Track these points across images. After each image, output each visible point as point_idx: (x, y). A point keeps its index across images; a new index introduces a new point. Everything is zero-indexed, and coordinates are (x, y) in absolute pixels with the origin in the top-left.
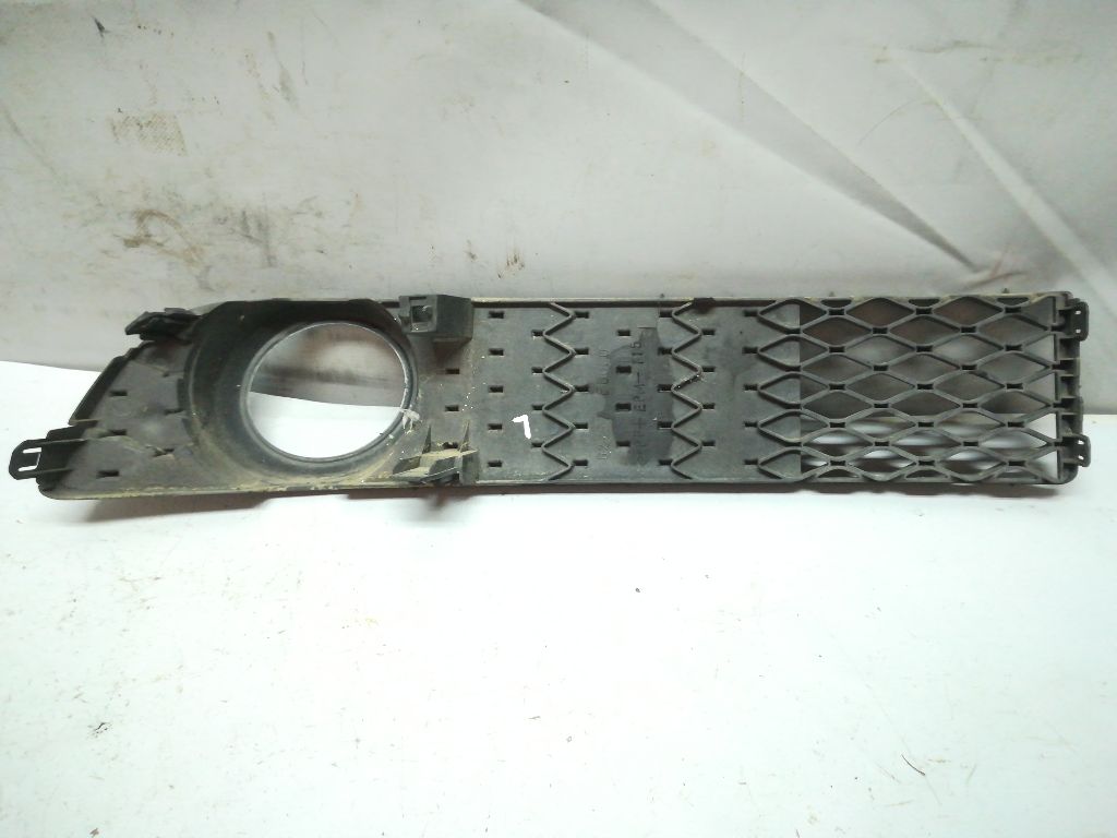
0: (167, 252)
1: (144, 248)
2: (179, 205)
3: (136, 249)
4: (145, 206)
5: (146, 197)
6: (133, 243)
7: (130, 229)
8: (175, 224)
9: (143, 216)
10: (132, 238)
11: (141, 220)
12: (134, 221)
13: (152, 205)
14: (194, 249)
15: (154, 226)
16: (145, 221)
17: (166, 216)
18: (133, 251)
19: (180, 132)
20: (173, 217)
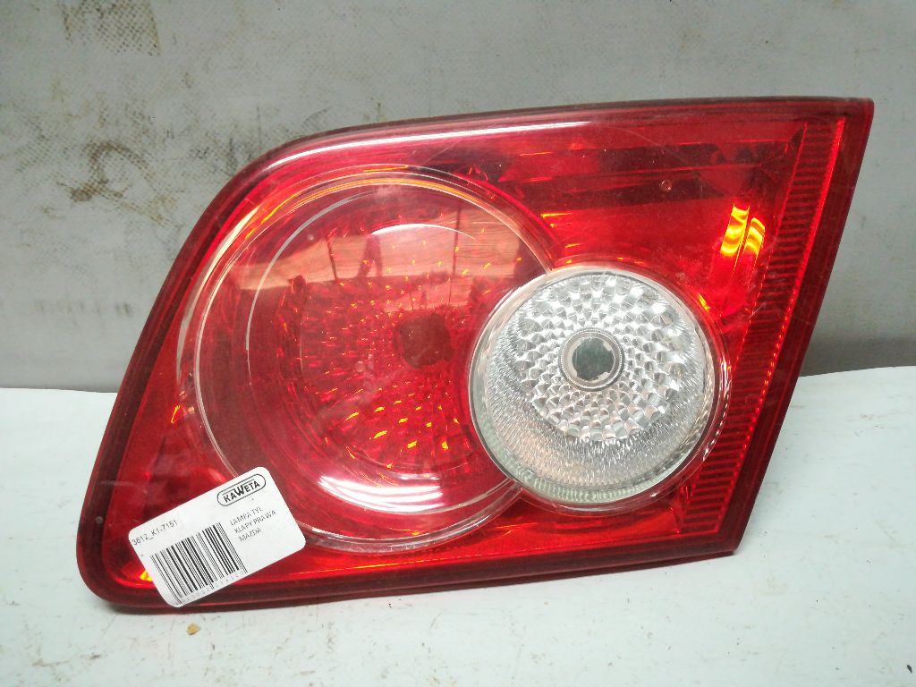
0: (126, 205)
1: (97, 199)
2: (146, 132)
3: (87, 204)
4: (101, 136)
5: (103, 121)
6: (83, 194)
7: (79, 173)
8: (140, 161)
9: (98, 151)
10: (82, 188)
11: (94, 157)
12: (86, 161)
13: (111, 134)
14: (163, 199)
15: (112, 166)
16: (100, 160)
17: (128, 150)
18: (82, 206)
19: (152, 19)
20: (137, 152)
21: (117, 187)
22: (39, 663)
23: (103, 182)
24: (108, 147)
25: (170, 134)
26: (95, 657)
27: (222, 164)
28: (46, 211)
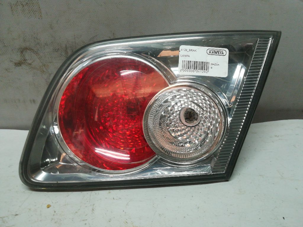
0: (33, 68)
1: (23, 66)
2: (38, 44)
4: (24, 45)
5: (24, 41)
6: (18, 64)
7: (17, 58)
8: (37, 53)
9: (23, 50)
12: (19, 53)
13: (27, 45)
14: (44, 65)
15: (28, 55)
16: (24, 53)
17: (33, 50)
18: (18, 68)
19: (39, 7)
20: (36, 50)
21: (30, 62)
23: (25, 60)
24: (26, 49)
25: (46, 44)
27: (63, 54)
28: (7, 70)
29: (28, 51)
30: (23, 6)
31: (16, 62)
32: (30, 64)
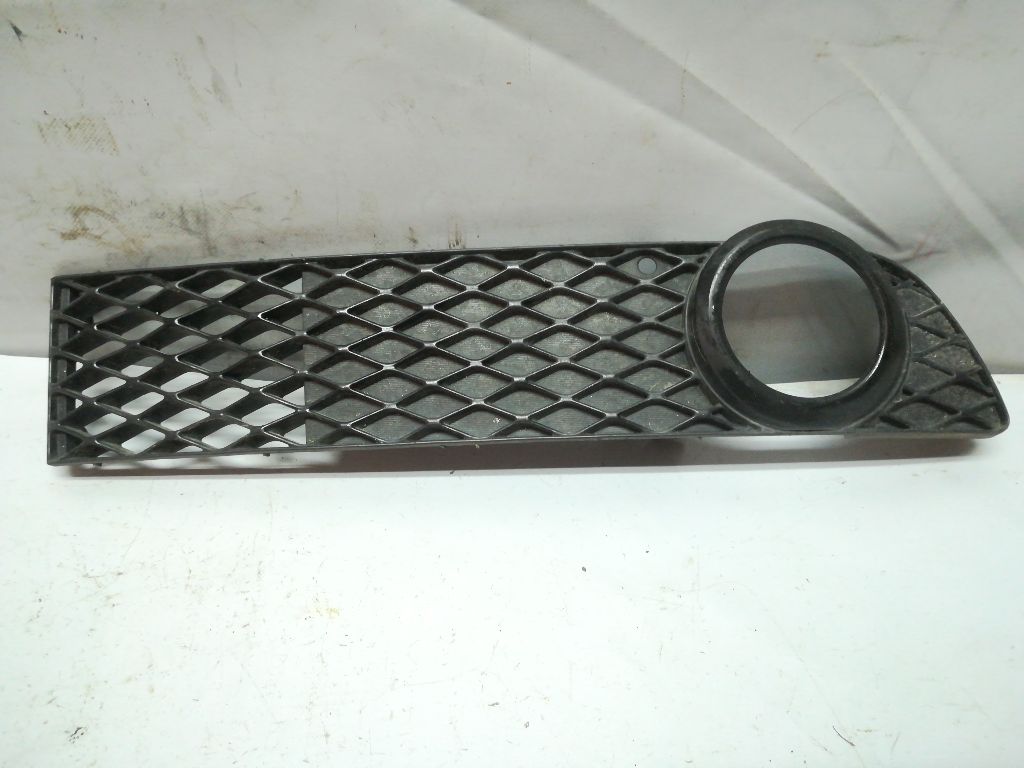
0: (105, 244)
1: (80, 240)
2: (114, 201)
3: (73, 242)
4: (79, 202)
5: (80, 194)
6: (72, 235)
7: (67, 224)
9: (77, 212)
10: (69, 232)
11: (76, 215)
12: (69, 216)
13: (87, 201)
14: (133, 241)
15: (90, 221)
16: (81, 216)
17: (102, 211)
18: (70, 243)
19: (110, 133)
20: (109, 212)
21: (97, 233)
22: (86, 576)
23: (85, 229)
24: (86, 209)
25: (133, 203)
26: (120, 574)
27: (177, 222)
28: (43, 245)
29: (91, 214)
30: (70, 129)
31: (64, 232)
32: (100, 238)
